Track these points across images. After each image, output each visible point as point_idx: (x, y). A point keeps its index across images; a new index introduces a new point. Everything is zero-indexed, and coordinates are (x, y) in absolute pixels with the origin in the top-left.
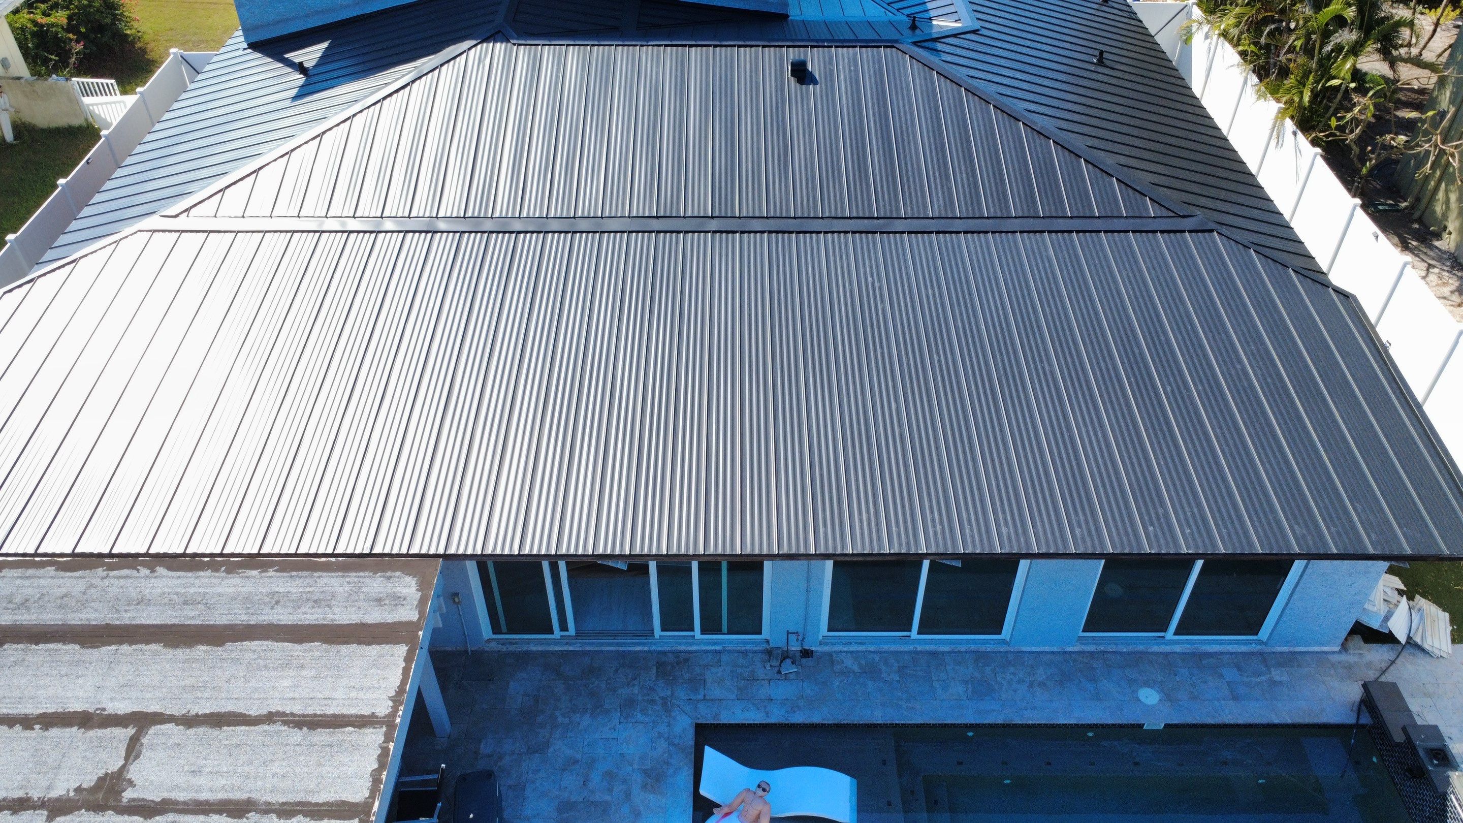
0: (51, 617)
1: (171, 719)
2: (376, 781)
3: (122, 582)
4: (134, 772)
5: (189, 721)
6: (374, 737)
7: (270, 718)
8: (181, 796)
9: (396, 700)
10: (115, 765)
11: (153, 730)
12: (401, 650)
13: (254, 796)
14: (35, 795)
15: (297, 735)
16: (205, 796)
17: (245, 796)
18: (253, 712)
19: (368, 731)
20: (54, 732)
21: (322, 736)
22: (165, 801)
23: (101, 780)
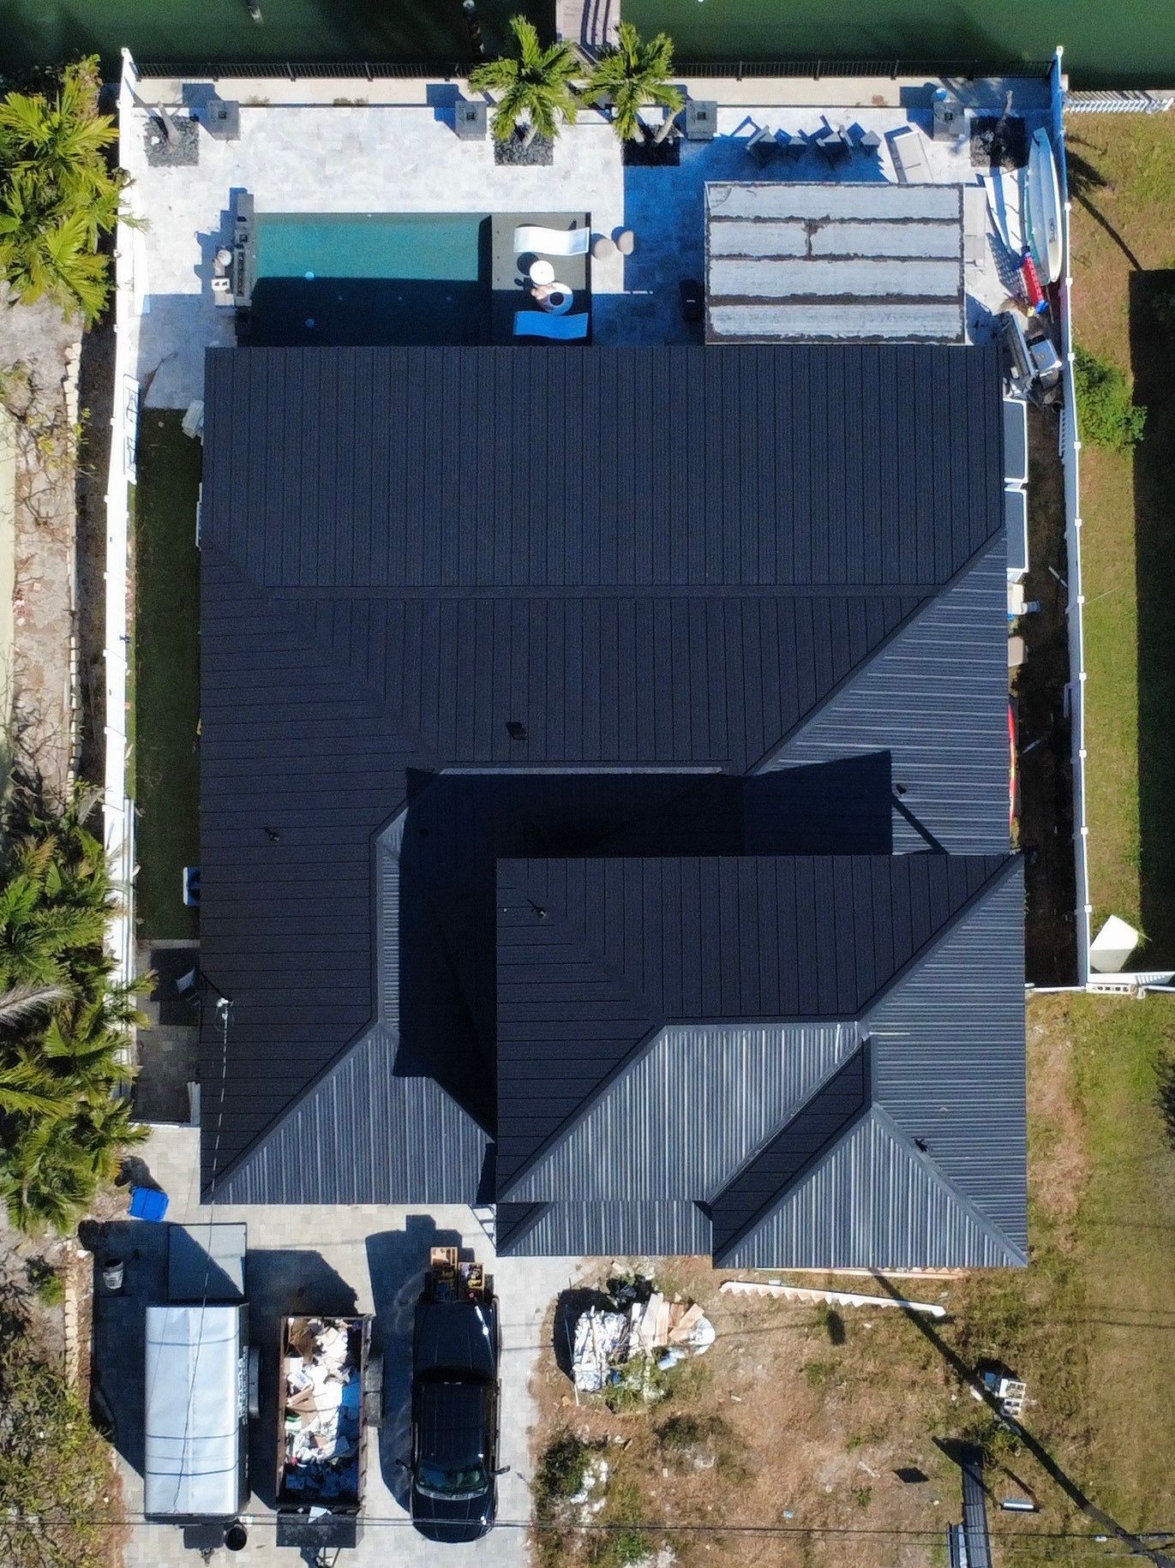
0: (873, 309)
1: (800, 258)
2: (708, 231)
3: (849, 329)
4: (805, 235)
5: (790, 257)
6: (714, 250)
7: (759, 259)
8: (782, 224)
9: (709, 269)
10: (813, 237)
11: (804, 254)
12: (713, 292)
13: (753, 225)
14: (838, 225)
15: (745, 251)
16: (773, 224)
17: (758, 225)
18: (766, 261)
19: (717, 253)
20: (844, 253)
21: (736, 251)
22: (787, 222)
23: (816, 231)
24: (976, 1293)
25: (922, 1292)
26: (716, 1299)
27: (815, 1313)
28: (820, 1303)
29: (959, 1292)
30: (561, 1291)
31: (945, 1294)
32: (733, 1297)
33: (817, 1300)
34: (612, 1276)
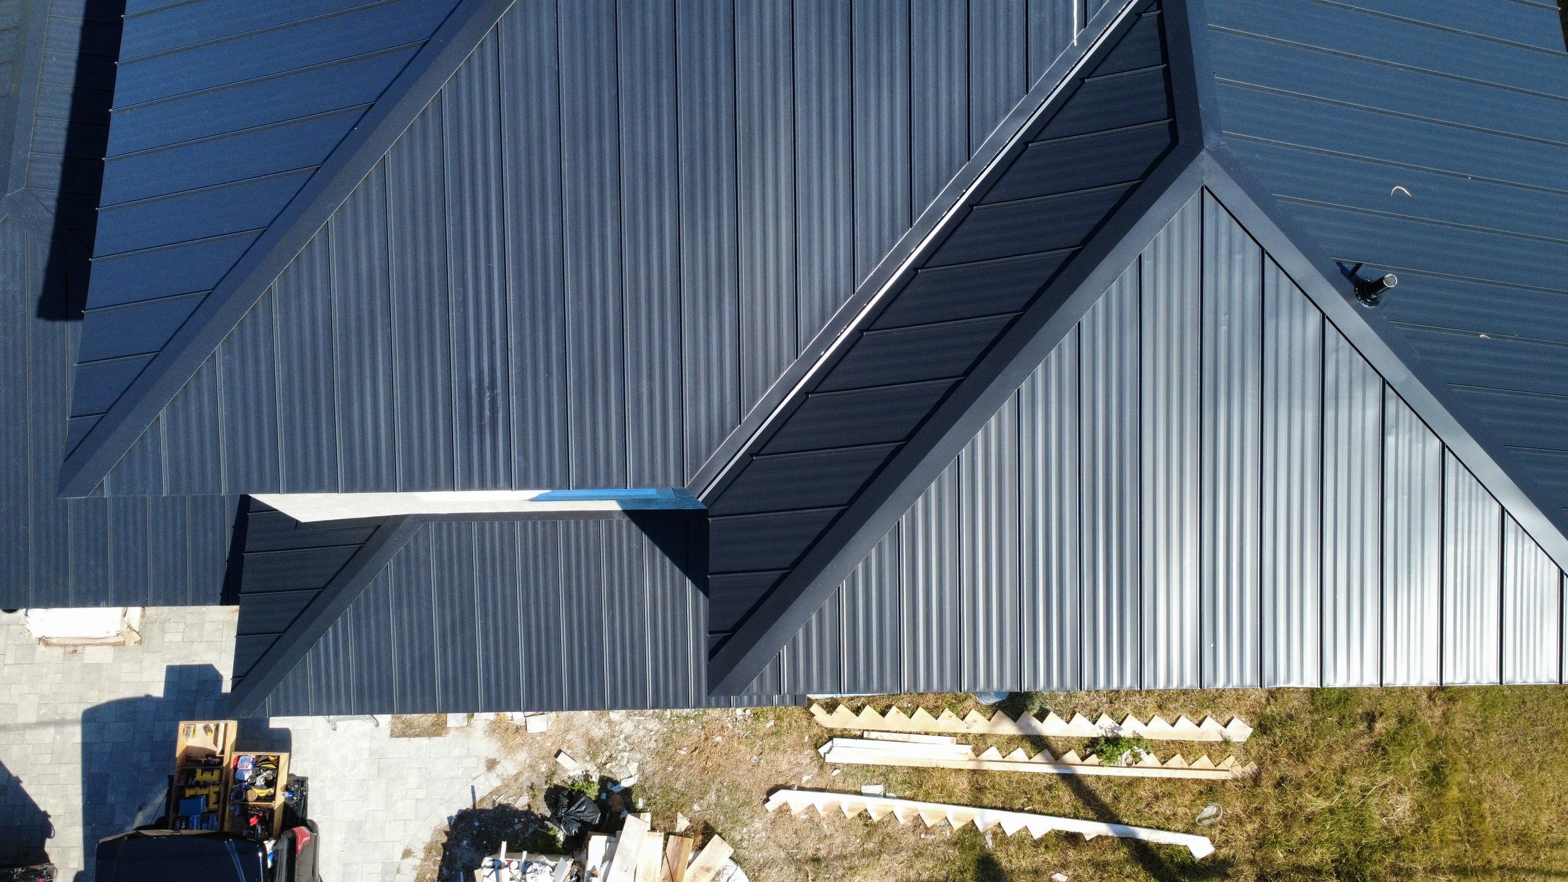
24: (1273, 808)
25: (1164, 807)
26: (758, 825)
27: (953, 853)
28: (964, 830)
29: (1237, 807)
30: (454, 813)
31: (1210, 810)
32: (792, 819)
33: (957, 825)
34: (556, 781)
